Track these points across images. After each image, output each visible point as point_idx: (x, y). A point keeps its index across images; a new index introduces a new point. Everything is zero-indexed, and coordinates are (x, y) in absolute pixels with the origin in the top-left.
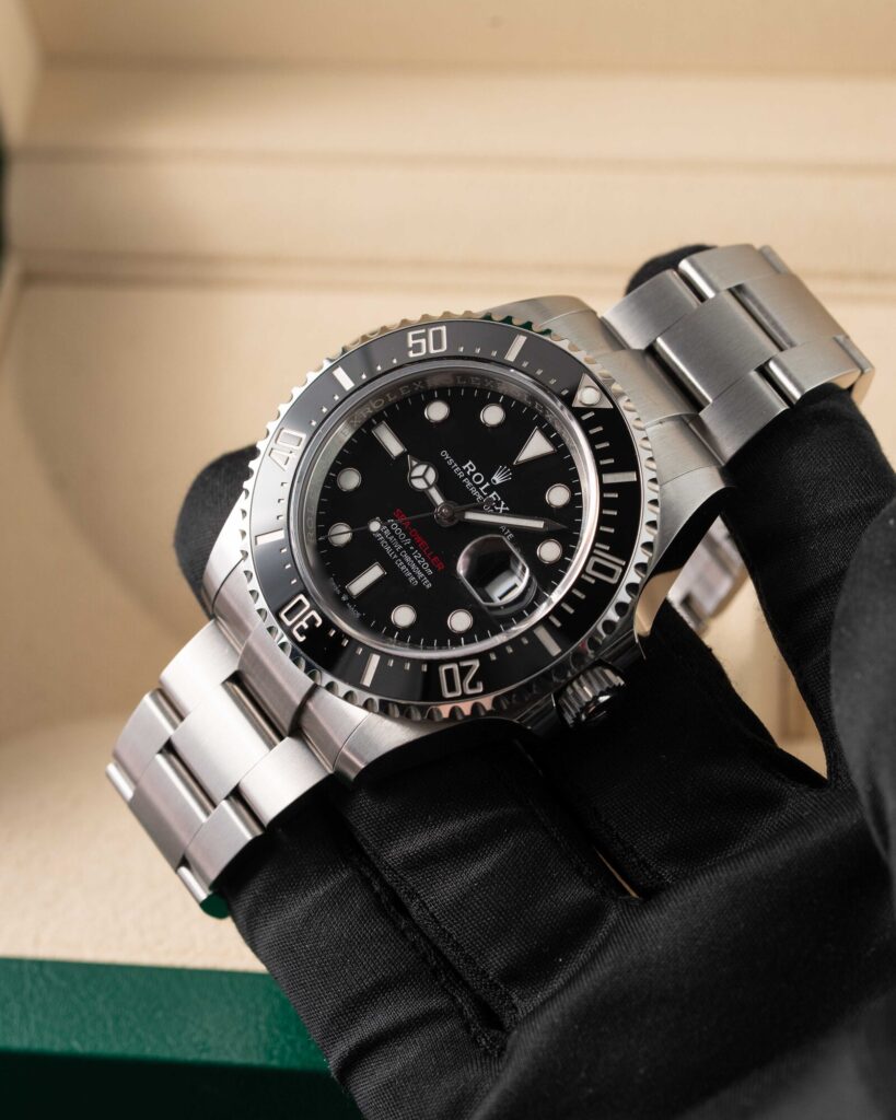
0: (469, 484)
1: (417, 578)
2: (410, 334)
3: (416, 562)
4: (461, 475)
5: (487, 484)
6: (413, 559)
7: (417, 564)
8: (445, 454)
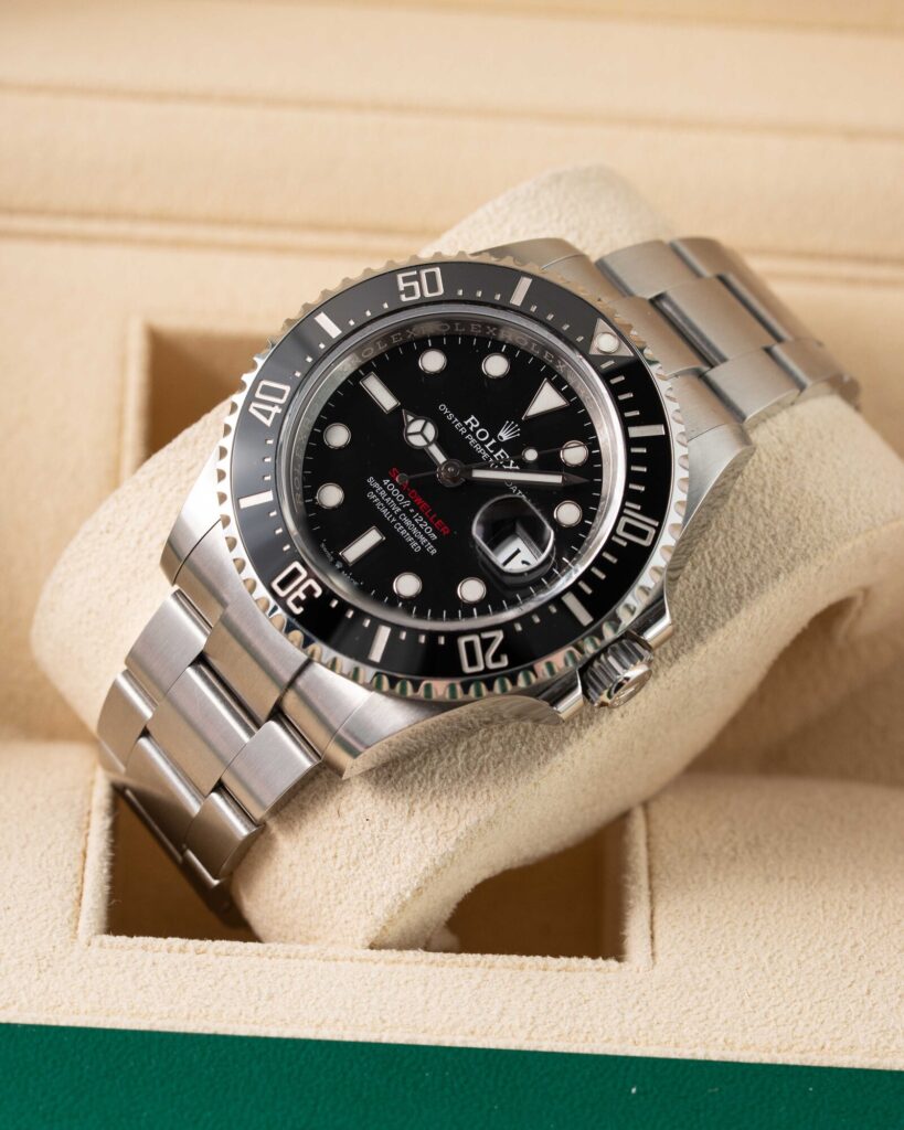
0: (473, 441)
1: (420, 544)
2: (400, 277)
3: (417, 526)
4: (463, 431)
5: (493, 441)
6: (414, 522)
7: (419, 528)
8: (443, 408)
